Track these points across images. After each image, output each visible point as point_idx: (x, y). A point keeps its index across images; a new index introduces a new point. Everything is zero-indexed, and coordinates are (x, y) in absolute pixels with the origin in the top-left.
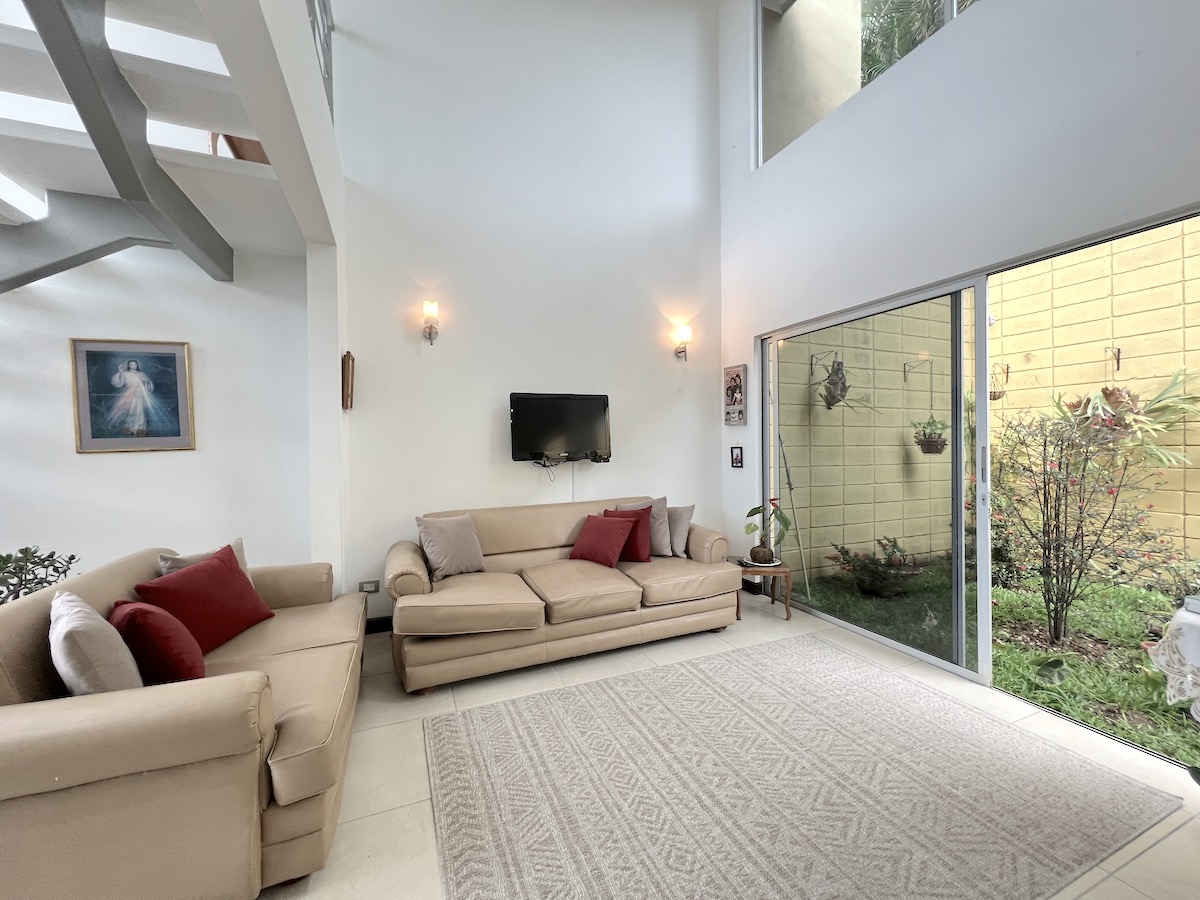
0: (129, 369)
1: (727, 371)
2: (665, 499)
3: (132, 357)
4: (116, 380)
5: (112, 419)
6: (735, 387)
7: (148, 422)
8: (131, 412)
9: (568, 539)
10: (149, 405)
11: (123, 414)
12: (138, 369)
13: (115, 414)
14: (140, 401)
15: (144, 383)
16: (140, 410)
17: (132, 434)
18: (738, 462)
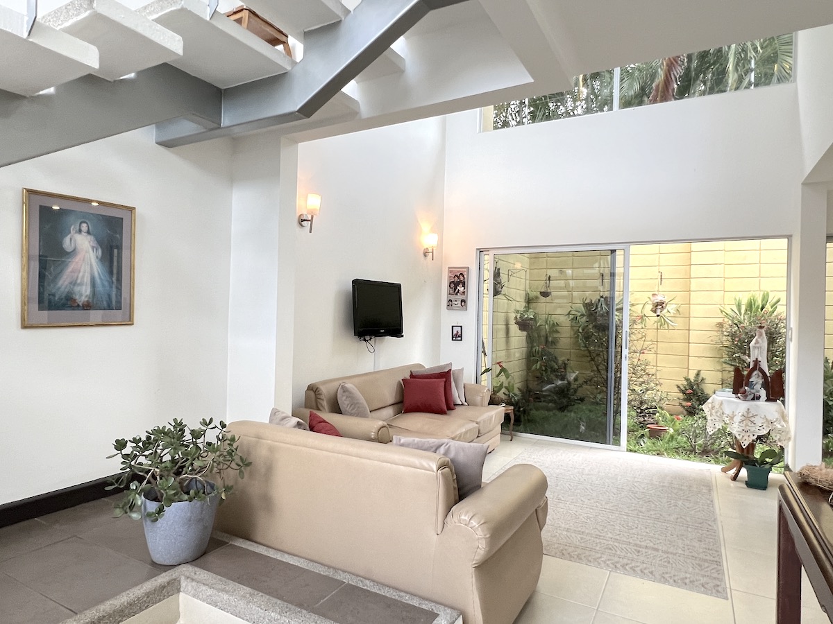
0: (80, 231)
1: (451, 270)
2: (451, 364)
3: (84, 217)
4: (67, 244)
5: (59, 288)
6: (458, 282)
7: (94, 293)
8: (79, 281)
9: (396, 398)
10: (96, 274)
11: (71, 283)
12: (88, 232)
13: (63, 284)
14: (88, 269)
15: (93, 248)
16: (87, 279)
17: (78, 305)
18: (457, 337)
